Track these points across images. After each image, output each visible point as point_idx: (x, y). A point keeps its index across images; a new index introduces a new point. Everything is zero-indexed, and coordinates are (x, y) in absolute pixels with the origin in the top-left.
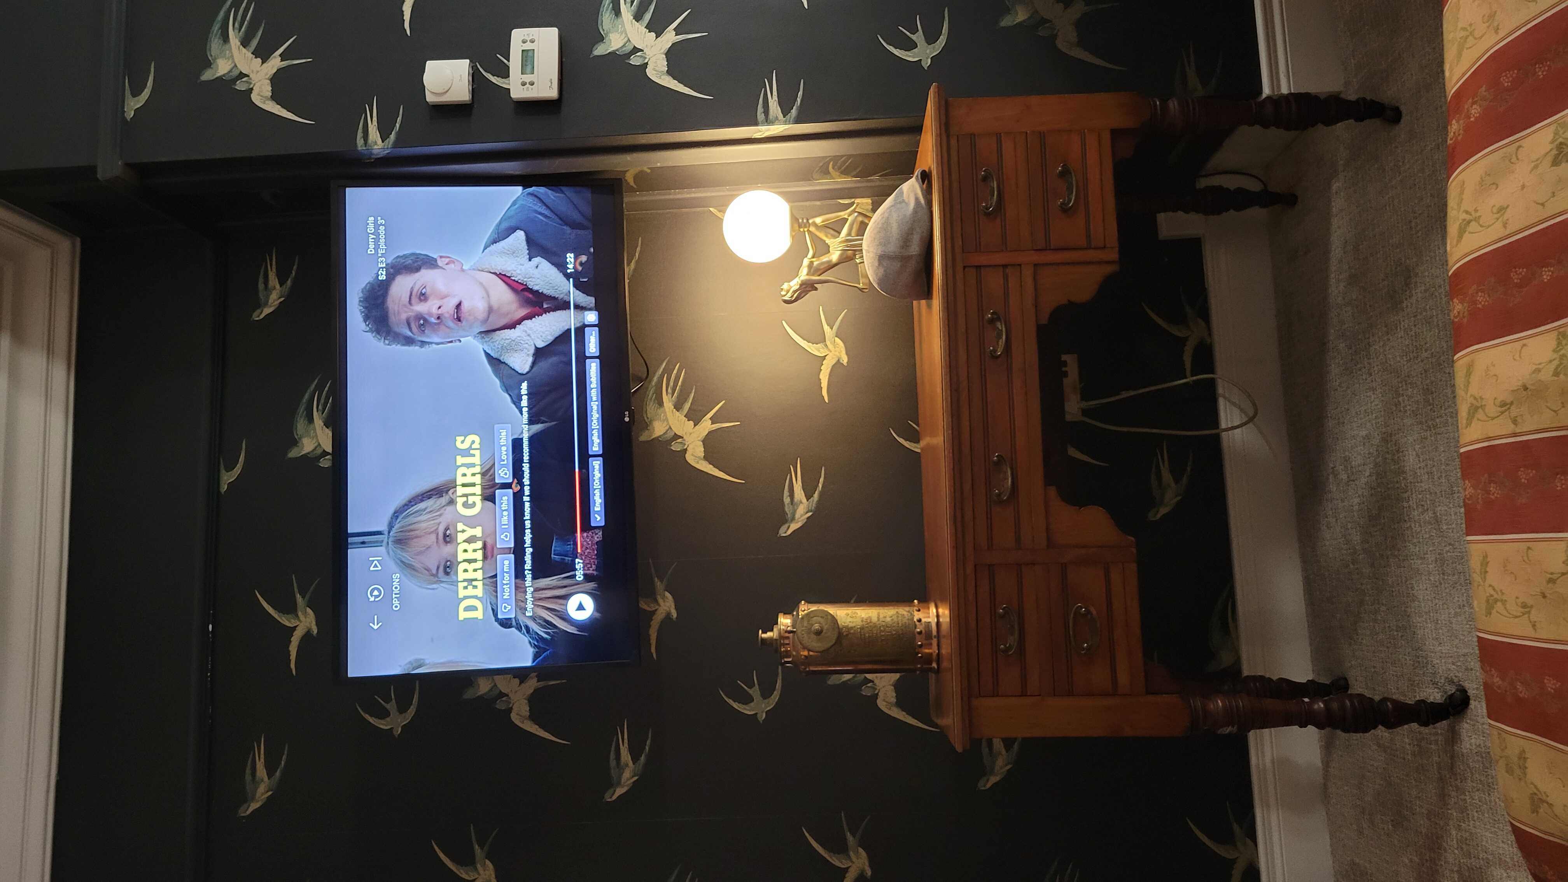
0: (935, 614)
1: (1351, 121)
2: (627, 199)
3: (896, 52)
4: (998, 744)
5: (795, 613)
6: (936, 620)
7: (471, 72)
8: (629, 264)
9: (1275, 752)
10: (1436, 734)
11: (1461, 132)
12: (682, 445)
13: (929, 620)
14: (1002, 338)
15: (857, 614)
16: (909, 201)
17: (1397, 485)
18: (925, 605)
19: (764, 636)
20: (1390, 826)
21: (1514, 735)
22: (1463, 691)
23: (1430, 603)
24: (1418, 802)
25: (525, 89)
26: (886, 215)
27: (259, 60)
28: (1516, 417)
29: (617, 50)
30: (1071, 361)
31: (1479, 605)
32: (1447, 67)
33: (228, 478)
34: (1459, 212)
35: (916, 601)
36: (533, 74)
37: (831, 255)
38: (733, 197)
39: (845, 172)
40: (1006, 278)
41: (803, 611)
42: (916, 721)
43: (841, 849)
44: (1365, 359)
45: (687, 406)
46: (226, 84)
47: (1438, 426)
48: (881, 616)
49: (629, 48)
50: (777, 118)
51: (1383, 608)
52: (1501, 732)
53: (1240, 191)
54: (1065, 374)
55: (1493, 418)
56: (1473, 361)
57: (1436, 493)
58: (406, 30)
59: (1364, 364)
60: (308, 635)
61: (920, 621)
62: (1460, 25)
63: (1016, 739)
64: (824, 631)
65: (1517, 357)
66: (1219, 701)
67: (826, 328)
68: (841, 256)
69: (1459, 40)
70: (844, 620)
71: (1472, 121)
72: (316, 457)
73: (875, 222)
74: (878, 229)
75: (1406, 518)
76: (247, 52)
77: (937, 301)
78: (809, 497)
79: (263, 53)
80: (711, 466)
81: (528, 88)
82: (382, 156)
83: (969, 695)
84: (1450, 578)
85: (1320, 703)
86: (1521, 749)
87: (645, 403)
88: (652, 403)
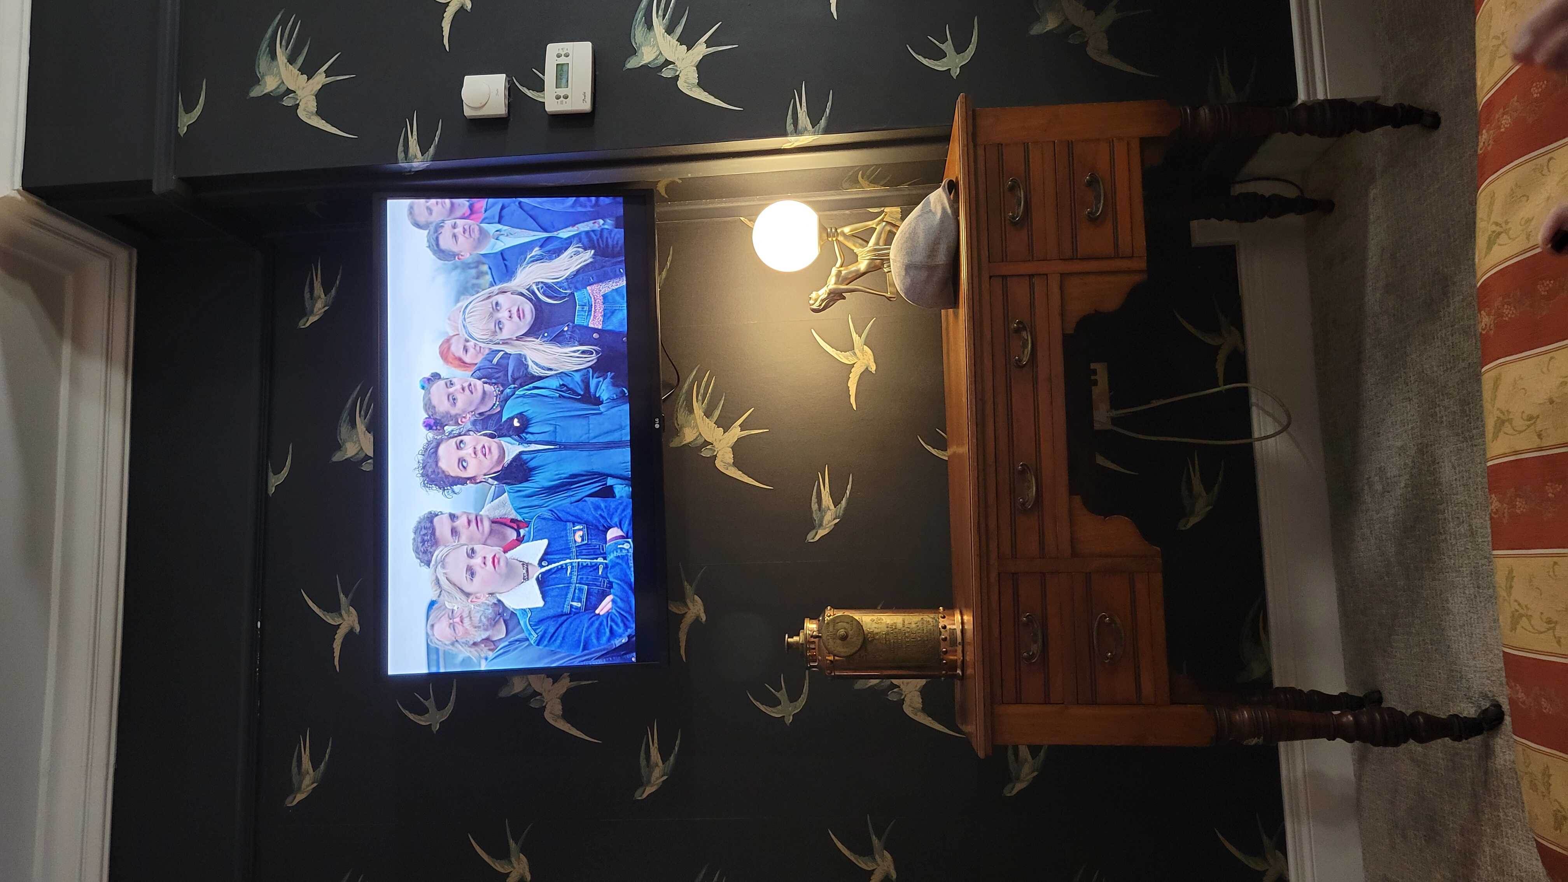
0: (960, 621)
1: (1389, 127)
2: (659, 209)
3: (926, 62)
4: (1024, 752)
5: (821, 618)
6: (961, 627)
7: (507, 86)
8: (660, 274)
9: (1306, 766)
10: (1469, 749)
11: (1491, 142)
12: (711, 452)
13: (954, 627)
14: (1027, 347)
15: (883, 620)
16: (935, 211)
17: (1432, 497)
18: (951, 611)
19: (790, 640)
20: (1423, 842)
21: (1539, 751)
22: (1498, 706)
23: (1465, 617)
24: (1451, 818)
25: (559, 103)
26: (913, 224)
27: (305, 77)
28: (1541, 431)
29: (649, 63)
30: (1100, 369)
31: (1504, 620)
32: (1479, 75)
33: (275, 481)
34: (1488, 223)
35: (941, 608)
36: (567, 87)
37: (859, 264)
38: (762, 207)
39: (874, 182)
40: (1032, 287)
41: (829, 616)
42: (942, 727)
43: (867, 851)
44: (1402, 369)
45: (717, 413)
46: (273, 100)
47: (1475, 437)
48: (906, 622)
49: (661, 60)
50: (806, 129)
51: (1417, 621)
52: (1526, 749)
53: (1275, 197)
54: (1095, 383)
55: (1520, 432)
56: (1500, 374)
57: (1472, 505)
58: (445, 46)
59: (1401, 374)
60: (351, 632)
61: (945, 627)
62: (1492, 34)
63: (1042, 746)
64: (849, 637)
65: (1545, 370)
66: (1245, 712)
67: (855, 336)
68: (869, 265)
69: (1491, 48)
70: (869, 626)
71: (1501, 132)
72: (358, 462)
73: (903, 231)
74: (905, 239)
75: (1442, 531)
76: (293, 69)
77: (963, 311)
78: (836, 503)
79: (309, 70)
80: (741, 472)
81: (562, 102)
82: (421, 169)
83: (992, 701)
84: (1484, 591)
85: (1349, 717)
86: (1546, 766)
87: (675, 410)
88: (682, 410)
